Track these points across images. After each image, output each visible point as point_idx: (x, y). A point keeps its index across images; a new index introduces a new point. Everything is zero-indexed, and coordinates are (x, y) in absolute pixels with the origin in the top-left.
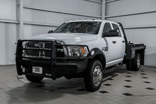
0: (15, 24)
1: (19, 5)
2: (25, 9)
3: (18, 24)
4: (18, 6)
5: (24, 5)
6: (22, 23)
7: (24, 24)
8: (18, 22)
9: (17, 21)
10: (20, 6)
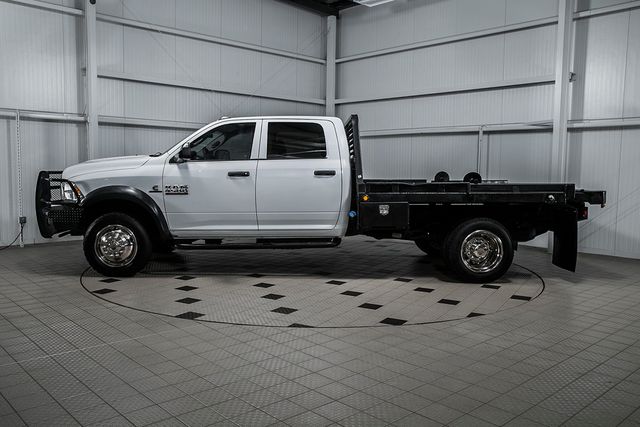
0: (74, 125)
1: (85, 70)
2: (102, 79)
3: (82, 124)
4: (83, 71)
5: (99, 69)
6: (93, 121)
7: (100, 124)
8: (82, 119)
9: (80, 115)
10: (88, 72)
